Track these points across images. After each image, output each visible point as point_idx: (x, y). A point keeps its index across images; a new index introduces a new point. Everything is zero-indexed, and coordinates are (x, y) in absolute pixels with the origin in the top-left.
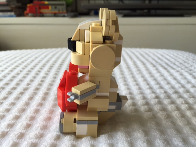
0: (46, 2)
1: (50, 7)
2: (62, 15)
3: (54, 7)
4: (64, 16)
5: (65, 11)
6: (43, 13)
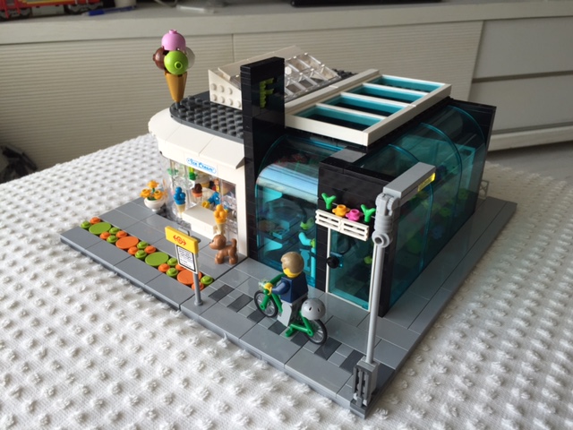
6: (31, 9)
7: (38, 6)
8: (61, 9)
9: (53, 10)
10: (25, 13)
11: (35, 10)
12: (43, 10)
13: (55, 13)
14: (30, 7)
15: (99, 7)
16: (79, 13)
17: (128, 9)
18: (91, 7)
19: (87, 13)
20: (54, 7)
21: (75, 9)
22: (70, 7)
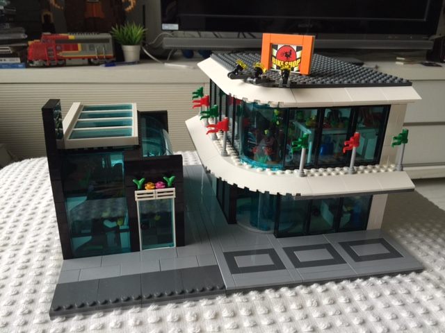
0: (72, 37)
1: (79, 45)
3: (87, 45)
6: (65, 60)
7: (70, 59)
8: (86, 61)
9: (81, 62)
10: (61, 63)
11: (68, 62)
12: (73, 62)
13: (81, 63)
14: (65, 59)
15: (113, 61)
16: (98, 65)
17: (133, 63)
18: (106, 61)
19: (104, 65)
20: (81, 59)
21: (95, 62)
22: (92, 60)
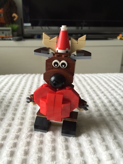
2: (9, 39)
3: (1, 32)
4: (10, 40)
5: (11, 36)
